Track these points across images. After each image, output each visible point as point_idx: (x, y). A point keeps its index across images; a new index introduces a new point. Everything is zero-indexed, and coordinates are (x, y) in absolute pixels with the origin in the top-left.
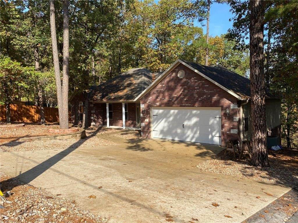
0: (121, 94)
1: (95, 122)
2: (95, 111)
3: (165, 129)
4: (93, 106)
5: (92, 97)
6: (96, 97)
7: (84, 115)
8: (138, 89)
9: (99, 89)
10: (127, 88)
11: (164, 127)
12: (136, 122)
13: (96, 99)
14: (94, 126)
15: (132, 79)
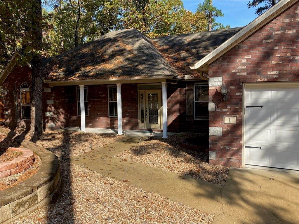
0: (109, 66)
1: (53, 122)
2: (54, 102)
3: (284, 145)
4: (49, 90)
5: (48, 74)
6: (55, 74)
7: (33, 109)
8: (144, 58)
9: (58, 61)
10: (118, 57)
11: (278, 140)
12: (139, 120)
13: (56, 78)
14: (52, 129)
15: (119, 44)
